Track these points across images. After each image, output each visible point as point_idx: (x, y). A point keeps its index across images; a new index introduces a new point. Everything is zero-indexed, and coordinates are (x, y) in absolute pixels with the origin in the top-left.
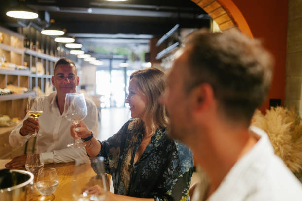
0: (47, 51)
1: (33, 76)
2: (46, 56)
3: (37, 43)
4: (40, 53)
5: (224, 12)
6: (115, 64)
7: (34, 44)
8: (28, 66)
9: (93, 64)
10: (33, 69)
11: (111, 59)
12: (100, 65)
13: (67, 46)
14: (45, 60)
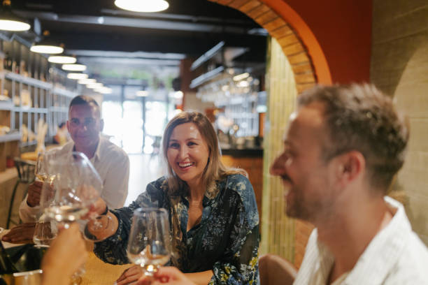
0: (36, 75)
1: (17, 109)
2: (35, 82)
3: (22, 64)
4: (25, 77)
5: (290, 32)
6: (129, 92)
7: (18, 64)
8: (10, 96)
9: (98, 93)
10: (16, 100)
11: (123, 85)
12: (108, 94)
13: (64, 68)
14: (33, 87)
